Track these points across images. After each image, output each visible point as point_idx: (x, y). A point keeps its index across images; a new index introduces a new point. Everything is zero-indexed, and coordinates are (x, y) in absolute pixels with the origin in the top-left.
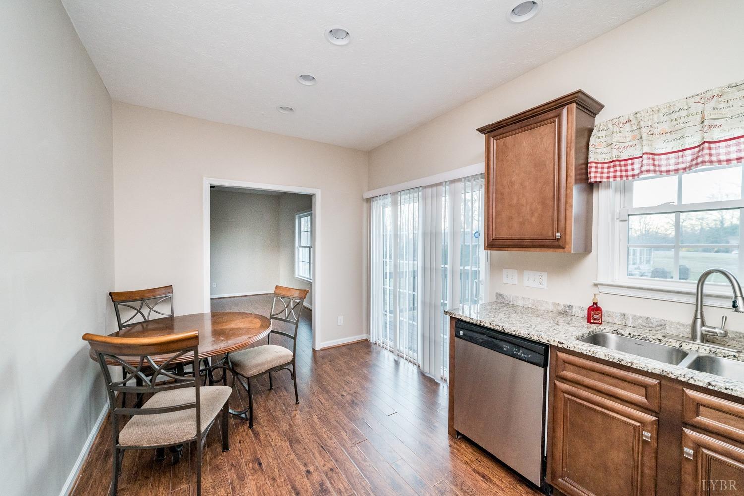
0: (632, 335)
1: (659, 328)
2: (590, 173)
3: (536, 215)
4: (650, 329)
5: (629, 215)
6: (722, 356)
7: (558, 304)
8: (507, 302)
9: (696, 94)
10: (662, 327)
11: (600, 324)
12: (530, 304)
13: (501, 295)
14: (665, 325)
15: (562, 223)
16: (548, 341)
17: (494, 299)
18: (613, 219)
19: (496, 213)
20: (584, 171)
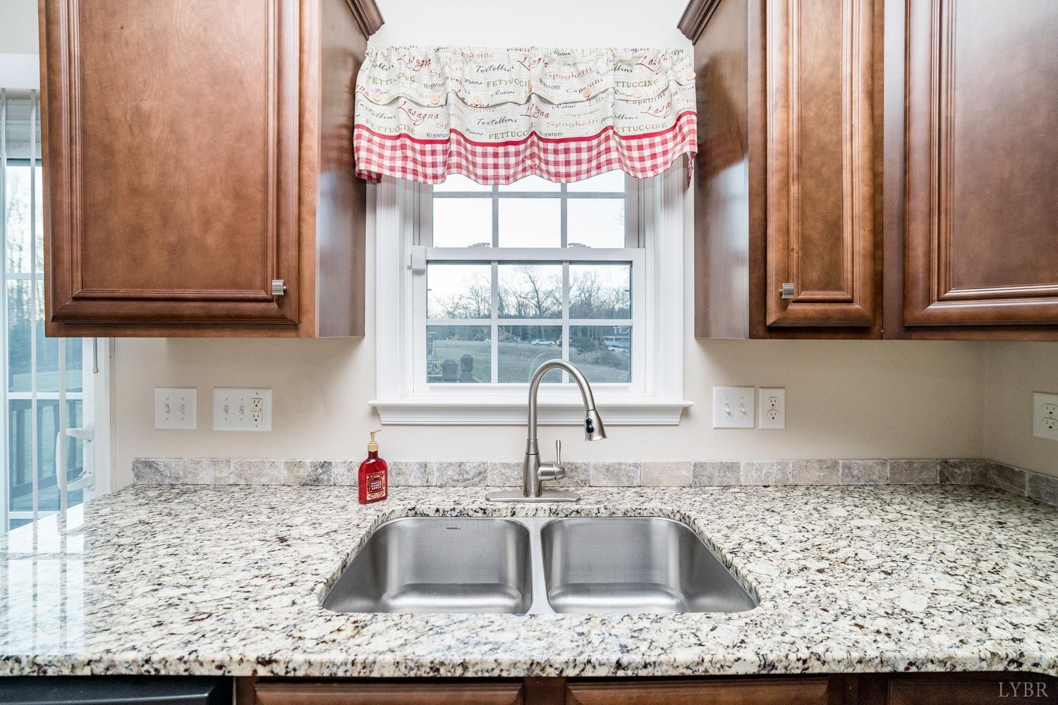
0: (441, 511)
1: (477, 479)
2: (358, 149)
3: (218, 226)
4: (465, 484)
5: (428, 262)
6: (564, 515)
7: (300, 464)
8: (168, 481)
9: (519, 47)
10: (481, 477)
11: (384, 498)
12: (232, 476)
13: (149, 464)
14: (486, 471)
15: (290, 255)
16: (220, 667)
17: (130, 478)
18: (401, 268)
19: (85, 206)
20: (345, 143)
